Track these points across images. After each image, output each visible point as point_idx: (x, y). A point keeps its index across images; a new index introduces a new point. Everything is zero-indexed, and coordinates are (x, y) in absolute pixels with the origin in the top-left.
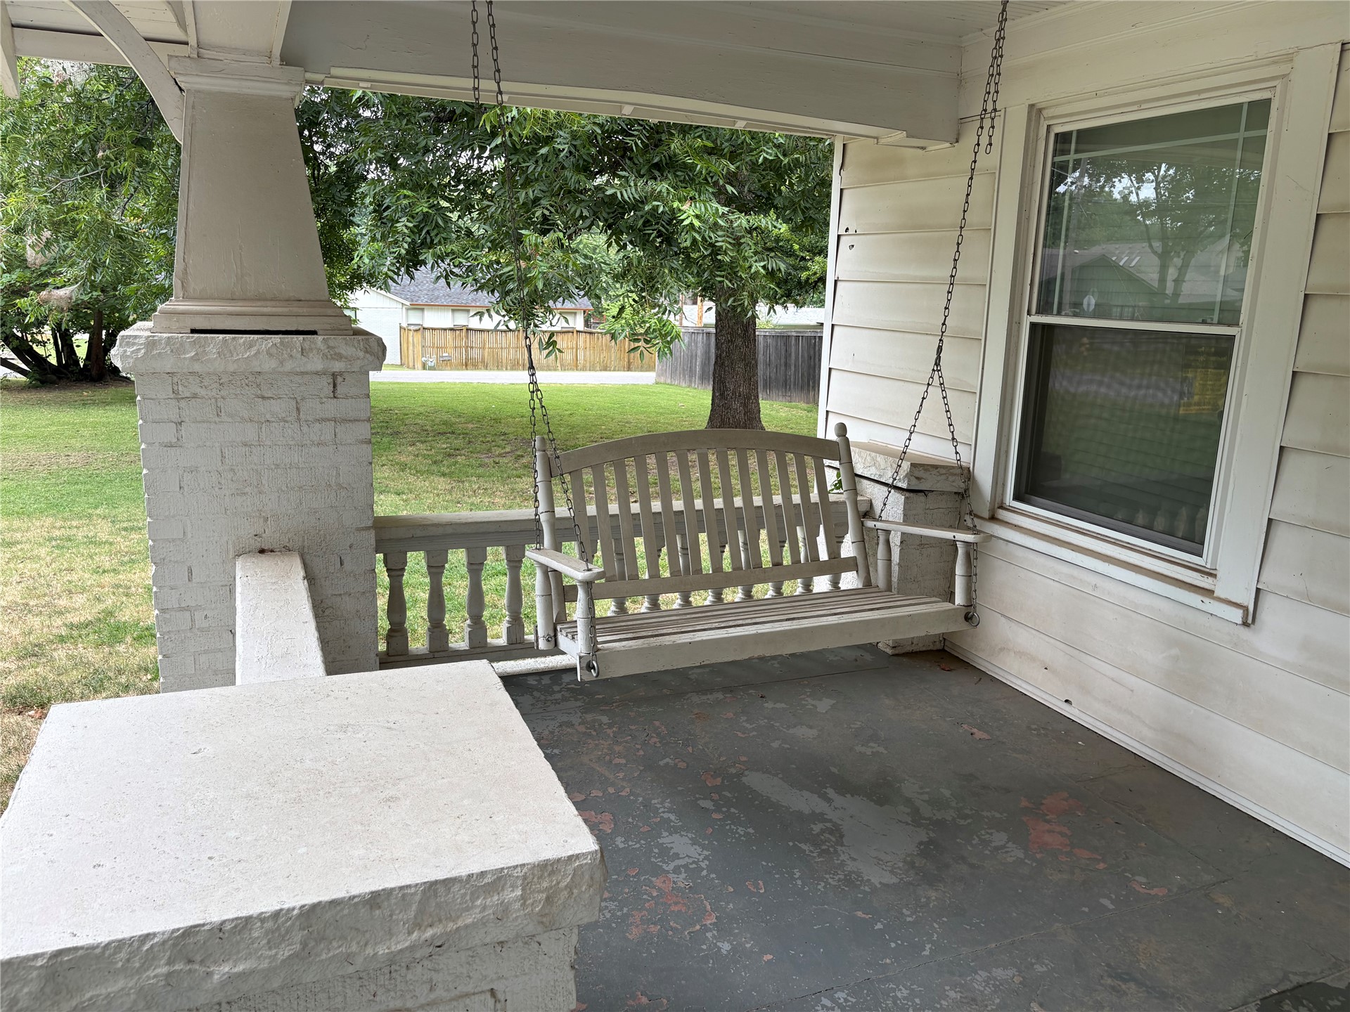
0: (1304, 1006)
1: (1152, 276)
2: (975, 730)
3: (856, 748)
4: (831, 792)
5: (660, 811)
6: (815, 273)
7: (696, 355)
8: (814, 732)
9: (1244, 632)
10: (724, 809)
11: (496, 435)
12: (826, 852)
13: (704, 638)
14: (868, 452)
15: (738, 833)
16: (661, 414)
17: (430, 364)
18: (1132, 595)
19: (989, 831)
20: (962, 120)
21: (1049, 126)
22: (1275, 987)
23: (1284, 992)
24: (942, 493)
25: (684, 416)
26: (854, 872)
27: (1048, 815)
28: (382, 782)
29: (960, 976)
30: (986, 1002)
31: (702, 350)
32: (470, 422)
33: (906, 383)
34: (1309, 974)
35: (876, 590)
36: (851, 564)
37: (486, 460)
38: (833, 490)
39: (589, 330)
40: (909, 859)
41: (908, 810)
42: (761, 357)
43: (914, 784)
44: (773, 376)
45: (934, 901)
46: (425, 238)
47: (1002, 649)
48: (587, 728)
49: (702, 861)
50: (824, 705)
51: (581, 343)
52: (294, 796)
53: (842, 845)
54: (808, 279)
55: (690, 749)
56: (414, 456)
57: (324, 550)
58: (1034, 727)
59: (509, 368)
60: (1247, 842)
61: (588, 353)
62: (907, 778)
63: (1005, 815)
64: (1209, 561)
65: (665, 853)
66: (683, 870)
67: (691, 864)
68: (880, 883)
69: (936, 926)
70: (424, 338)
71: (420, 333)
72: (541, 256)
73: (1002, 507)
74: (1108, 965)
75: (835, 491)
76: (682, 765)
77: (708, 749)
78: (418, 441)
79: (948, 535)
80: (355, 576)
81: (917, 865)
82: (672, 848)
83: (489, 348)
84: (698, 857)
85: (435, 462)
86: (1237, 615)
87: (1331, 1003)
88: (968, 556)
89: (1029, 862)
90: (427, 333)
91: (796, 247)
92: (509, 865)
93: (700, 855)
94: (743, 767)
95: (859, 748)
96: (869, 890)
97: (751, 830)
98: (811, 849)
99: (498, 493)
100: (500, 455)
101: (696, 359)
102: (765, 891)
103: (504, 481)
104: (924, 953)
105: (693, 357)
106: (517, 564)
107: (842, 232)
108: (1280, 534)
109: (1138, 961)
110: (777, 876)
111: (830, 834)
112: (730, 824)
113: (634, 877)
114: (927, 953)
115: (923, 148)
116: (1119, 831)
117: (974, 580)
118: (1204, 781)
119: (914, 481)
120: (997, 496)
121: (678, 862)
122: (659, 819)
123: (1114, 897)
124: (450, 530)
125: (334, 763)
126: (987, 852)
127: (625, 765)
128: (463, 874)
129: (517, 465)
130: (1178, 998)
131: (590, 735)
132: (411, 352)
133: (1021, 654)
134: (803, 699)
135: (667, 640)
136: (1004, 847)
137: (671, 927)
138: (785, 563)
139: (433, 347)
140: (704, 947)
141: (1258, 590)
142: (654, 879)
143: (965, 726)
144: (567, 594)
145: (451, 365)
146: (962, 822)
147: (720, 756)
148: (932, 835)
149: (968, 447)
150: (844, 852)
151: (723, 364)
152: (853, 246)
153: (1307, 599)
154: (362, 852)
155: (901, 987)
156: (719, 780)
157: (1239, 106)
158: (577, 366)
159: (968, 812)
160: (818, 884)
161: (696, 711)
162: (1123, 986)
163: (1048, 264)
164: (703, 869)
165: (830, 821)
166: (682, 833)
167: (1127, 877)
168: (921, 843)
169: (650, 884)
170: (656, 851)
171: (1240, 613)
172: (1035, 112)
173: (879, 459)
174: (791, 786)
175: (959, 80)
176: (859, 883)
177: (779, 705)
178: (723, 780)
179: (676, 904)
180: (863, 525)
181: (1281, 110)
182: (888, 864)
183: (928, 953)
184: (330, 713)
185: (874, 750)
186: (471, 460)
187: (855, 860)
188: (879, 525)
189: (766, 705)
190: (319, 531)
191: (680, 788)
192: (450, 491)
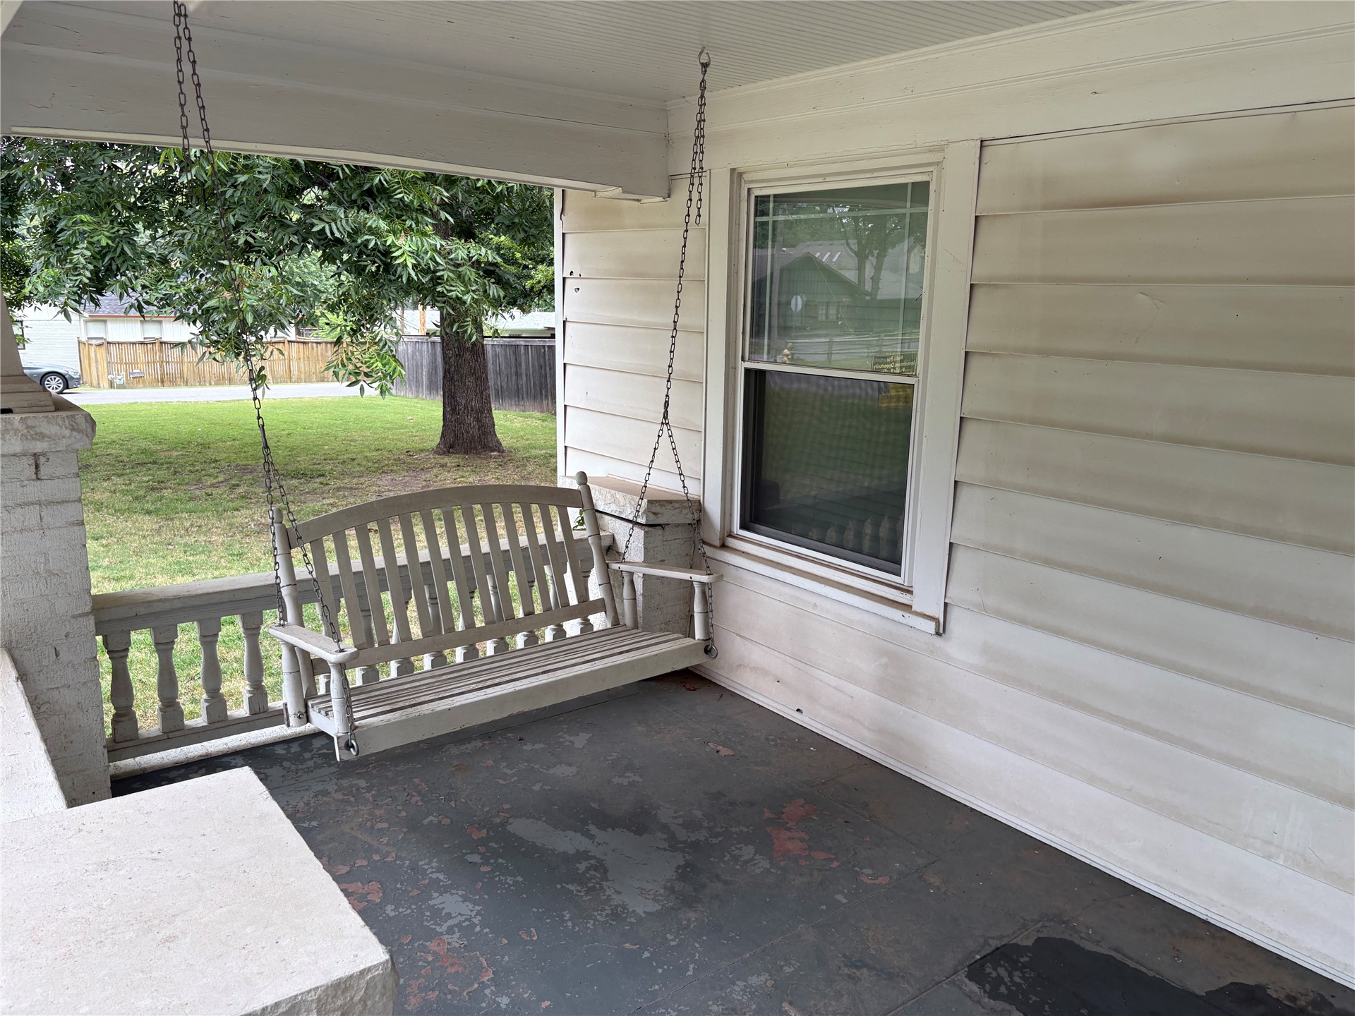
0: (1001, 966)
1: (851, 275)
2: (720, 748)
3: (614, 780)
4: (593, 829)
5: (428, 872)
6: (539, 282)
7: (422, 365)
8: (574, 769)
9: (937, 640)
10: (492, 861)
11: (205, 462)
12: (593, 889)
13: (463, 703)
14: (608, 490)
15: (508, 883)
16: (388, 429)
17: (118, 382)
18: (846, 612)
19: (738, 846)
20: (672, 177)
21: (749, 190)
22: (978, 952)
23: (985, 956)
24: (677, 525)
25: (414, 430)
26: (619, 906)
27: (788, 823)
28: (156, 922)
29: (720, 990)
30: (744, 1010)
31: (427, 359)
32: (175, 449)
33: (638, 422)
34: (1004, 937)
35: (624, 628)
36: (599, 606)
37: (197, 492)
38: (576, 526)
39: (301, 339)
40: (669, 884)
41: (666, 836)
42: (490, 366)
43: (668, 809)
44: (504, 385)
45: (694, 922)
46: (110, 264)
47: (739, 666)
48: (344, 795)
49: (475, 917)
50: (581, 740)
51: (294, 354)
52: (63, 951)
53: (607, 880)
54: (532, 288)
55: (453, 804)
56: (111, 492)
57: (35, 642)
58: (771, 737)
59: (213, 383)
60: (951, 823)
61: (302, 364)
62: (662, 803)
63: (752, 828)
64: (906, 580)
65: (437, 914)
66: (456, 929)
67: (464, 922)
68: (645, 912)
69: (697, 945)
70: (108, 352)
71: (103, 348)
72: (248, 288)
73: (731, 535)
74: (844, 956)
75: (579, 527)
76: (446, 821)
77: (471, 800)
78: (113, 474)
79: (685, 576)
80: (73, 666)
81: (676, 889)
82: (444, 908)
83: (188, 362)
84: (470, 913)
85: (136, 498)
86: (930, 627)
87: (1022, 960)
88: (703, 593)
89: (774, 871)
90: (113, 348)
91: (518, 255)
92: (303, 991)
93: (472, 911)
94: (506, 815)
95: (616, 780)
96: (635, 921)
97: (520, 879)
98: (579, 888)
99: (214, 530)
100: (212, 486)
101: (422, 369)
102: (538, 938)
103: (220, 516)
104: (689, 973)
105: (418, 366)
106: (255, 632)
107: (567, 275)
108: (959, 555)
109: (869, 948)
110: (548, 921)
111: (595, 870)
112: (498, 875)
113: (407, 944)
114: (690, 973)
115: (638, 200)
116: (848, 829)
117: (711, 616)
118: (914, 772)
119: (652, 517)
120: (726, 526)
121: (450, 922)
122: (427, 881)
123: (846, 891)
124: (178, 604)
125: (100, 908)
126: (738, 867)
127: (389, 828)
128: (257, 1009)
129: (232, 496)
130: (903, 977)
131: (348, 802)
132: (94, 369)
133: (755, 669)
134: (561, 737)
135: (426, 709)
136: (752, 859)
137: (449, 990)
138: (537, 612)
139: (121, 363)
140: (484, 1005)
141: (946, 604)
142: (427, 944)
143: (711, 744)
144: (316, 666)
145: (144, 382)
146: (714, 841)
147: (483, 807)
148: (688, 857)
149: (697, 482)
150: (609, 887)
151: (452, 378)
152: (578, 289)
153: (984, 609)
154: (148, 1001)
155: (670, 1010)
156: (485, 831)
157: (905, 185)
158: (291, 378)
159: (718, 830)
160: (587, 923)
161: (455, 763)
162: (858, 973)
163: (759, 264)
164: (477, 925)
165: (594, 857)
166: (452, 891)
167: (857, 871)
168: (678, 867)
169: (425, 950)
170: (428, 914)
171: (933, 624)
172: (736, 176)
173: (618, 496)
174: (554, 827)
175: (667, 140)
176: (625, 915)
177: (538, 746)
178: (488, 831)
179: (452, 965)
180: (608, 567)
181: (938, 192)
182: (651, 892)
183: (692, 973)
184: (86, 850)
185: (630, 780)
186: (179, 493)
187: (619, 893)
188: (623, 567)
189: (524, 747)
190: (29, 622)
191: (446, 846)
192: (159, 531)
